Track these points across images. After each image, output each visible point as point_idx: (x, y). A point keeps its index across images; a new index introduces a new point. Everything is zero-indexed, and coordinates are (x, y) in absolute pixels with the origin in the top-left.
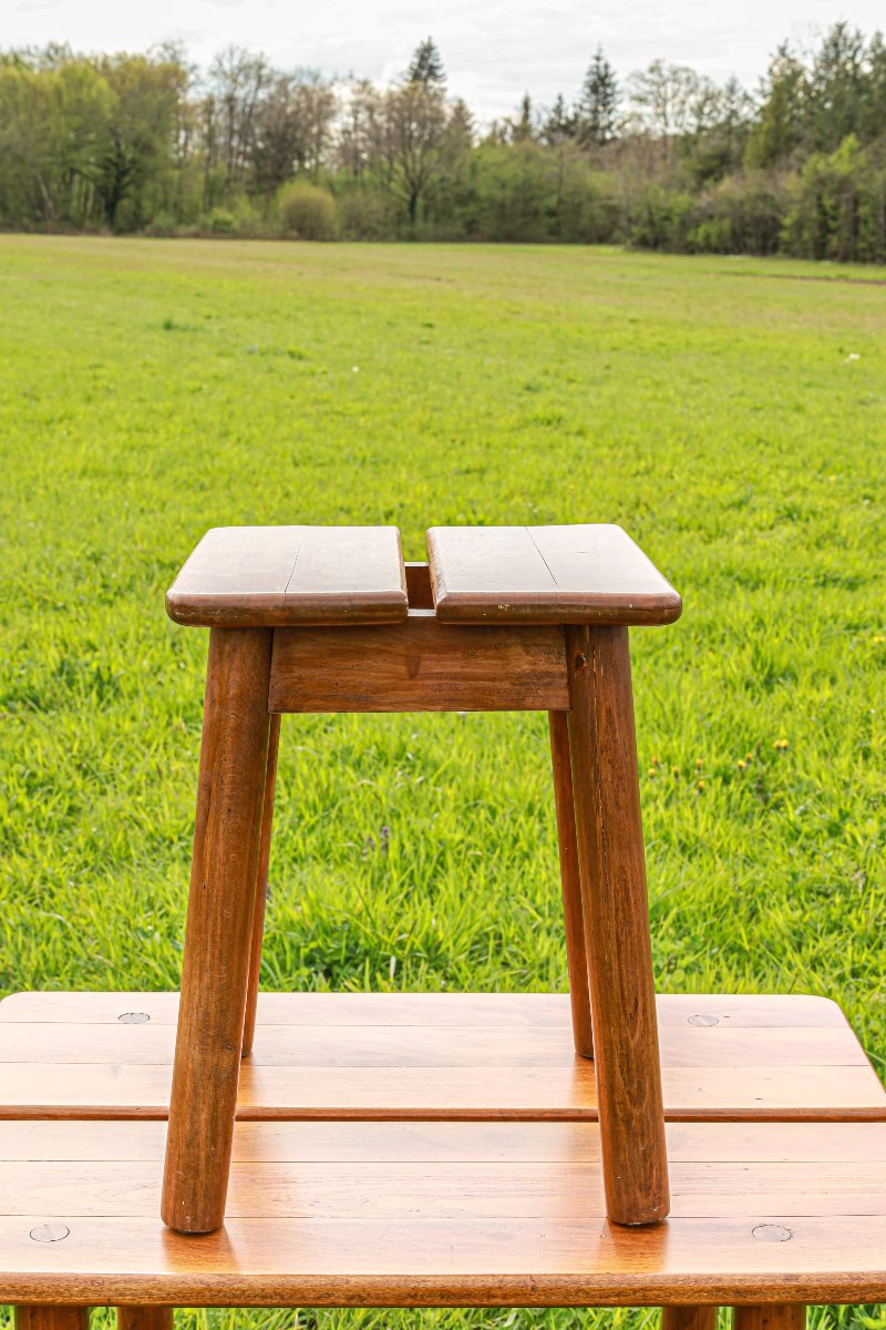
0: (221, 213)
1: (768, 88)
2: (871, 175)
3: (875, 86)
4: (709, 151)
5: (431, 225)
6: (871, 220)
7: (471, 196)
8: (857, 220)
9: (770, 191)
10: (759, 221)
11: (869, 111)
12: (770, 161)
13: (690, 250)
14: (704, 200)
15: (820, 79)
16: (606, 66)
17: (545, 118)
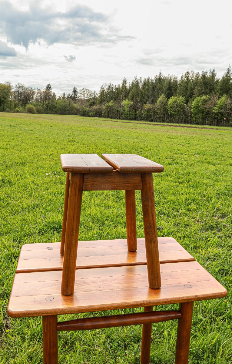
0: (17, 109)
1: (100, 93)
2: (115, 106)
3: (115, 93)
4: (91, 102)
5: (50, 111)
6: (115, 112)
7: (56, 107)
8: (113, 112)
9: (100, 108)
10: (99, 112)
11: (115, 96)
12: (100, 103)
13: (89, 116)
14: (91, 109)
15: (107, 91)
16: (76, 89)
17: (67, 96)
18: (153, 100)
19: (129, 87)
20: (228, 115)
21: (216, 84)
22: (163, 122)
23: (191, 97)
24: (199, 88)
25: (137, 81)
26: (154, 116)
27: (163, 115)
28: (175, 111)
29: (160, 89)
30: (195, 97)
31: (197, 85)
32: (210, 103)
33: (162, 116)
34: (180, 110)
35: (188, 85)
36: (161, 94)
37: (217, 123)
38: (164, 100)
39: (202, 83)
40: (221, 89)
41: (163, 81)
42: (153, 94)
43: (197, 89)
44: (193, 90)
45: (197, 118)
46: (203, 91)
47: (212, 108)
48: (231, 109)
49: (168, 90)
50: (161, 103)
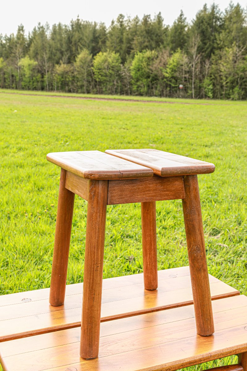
2: (7, 68)
3: (6, 46)
6: (8, 78)
8: (5, 79)
11: (6, 52)
18: (69, 58)
19: (29, 36)
20: (186, 81)
21: (165, 33)
22: (88, 92)
23: (128, 52)
24: (141, 39)
25: (42, 27)
26: (72, 83)
27: (87, 81)
28: (105, 76)
29: (79, 40)
30: (137, 52)
31: (136, 34)
32: (158, 62)
33: (85, 83)
34: (113, 73)
35: (122, 34)
36: (81, 49)
37: (170, 93)
38: (87, 58)
39: (144, 32)
40: (173, 42)
41: (84, 27)
42: (69, 49)
43: (137, 41)
44: (131, 43)
45: (140, 87)
46: (146, 44)
47: (161, 70)
48: (189, 72)
49: (92, 43)
50: (83, 63)
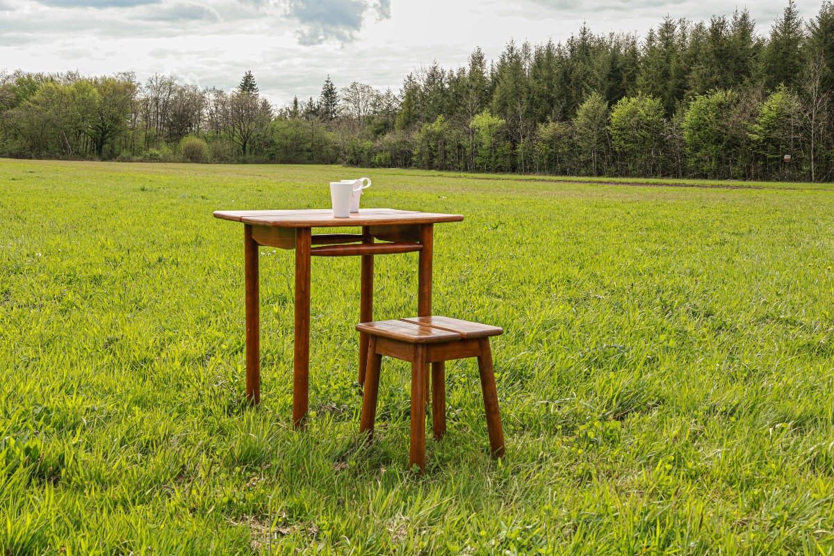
0: (153, 151)
1: (404, 94)
2: (451, 132)
3: (451, 94)
4: (379, 122)
5: (253, 156)
6: (451, 151)
7: (272, 142)
8: (445, 152)
9: (407, 139)
10: (402, 152)
11: (448, 104)
12: (406, 126)
13: (373, 165)
14: (378, 143)
15: (426, 90)
16: (332, 85)
17: (304, 107)
18: (564, 111)
19: (492, 74)
20: (796, 146)
21: (754, 54)
22: (600, 174)
23: (680, 95)
24: (705, 70)
25: (516, 56)
26: (570, 158)
27: (598, 152)
28: (633, 142)
29: (585, 76)
30: (693, 95)
31: (696, 60)
32: (738, 111)
33: (594, 156)
34: (649, 135)
35: (668, 61)
36: (588, 92)
37: (764, 171)
38: (598, 108)
39: (712, 55)
40: (769, 71)
41: (594, 53)
42: (565, 94)
43: (698, 73)
44: (686, 77)
45: (702, 160)
46: (716, 77)
47: (745, 127)
48: (804, 129)
49: (609, 80)
50: (590, 118)
